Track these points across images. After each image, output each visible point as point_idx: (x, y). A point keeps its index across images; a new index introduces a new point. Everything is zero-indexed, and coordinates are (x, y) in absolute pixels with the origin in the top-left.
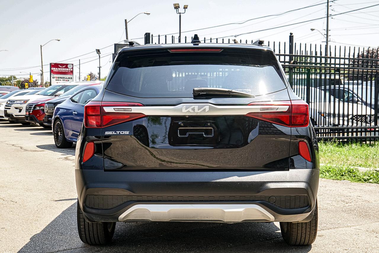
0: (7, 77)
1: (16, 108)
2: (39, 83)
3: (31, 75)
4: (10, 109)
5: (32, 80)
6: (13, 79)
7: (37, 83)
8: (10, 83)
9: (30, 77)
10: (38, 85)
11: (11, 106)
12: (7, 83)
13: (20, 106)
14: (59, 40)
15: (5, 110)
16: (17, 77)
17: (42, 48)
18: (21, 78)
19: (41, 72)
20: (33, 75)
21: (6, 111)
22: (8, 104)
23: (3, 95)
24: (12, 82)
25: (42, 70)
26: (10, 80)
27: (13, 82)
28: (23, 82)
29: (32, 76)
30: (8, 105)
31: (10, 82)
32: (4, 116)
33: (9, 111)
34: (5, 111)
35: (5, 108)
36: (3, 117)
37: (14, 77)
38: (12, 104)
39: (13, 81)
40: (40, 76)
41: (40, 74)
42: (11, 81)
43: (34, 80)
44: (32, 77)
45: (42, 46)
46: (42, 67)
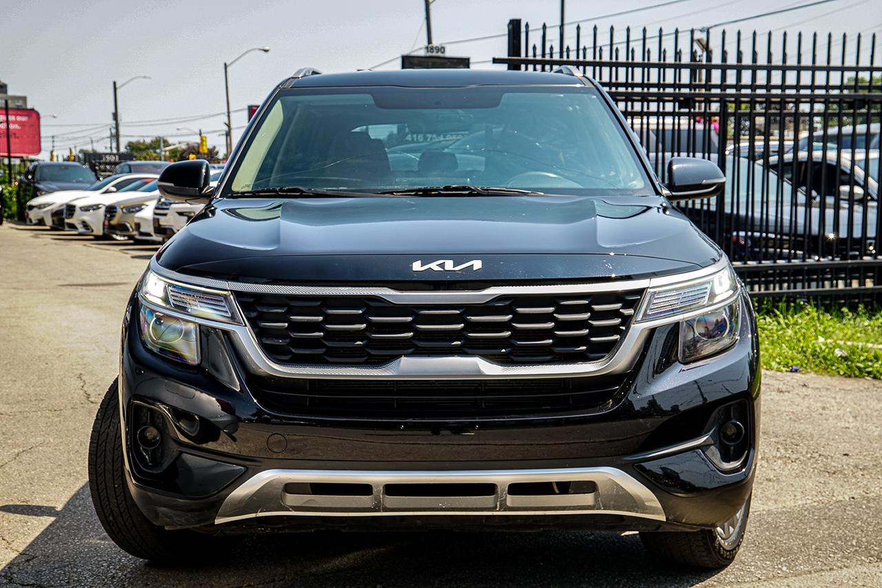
0: (148, 141)
1: (181, 214)
2: (221, 156)
3: (203, 135)
4: (165, 215)
5: (205, 148)
6: (162, 145)
7: (217, 153)
8: (154, 155)
9: (202, 140)
10: (218, 159)
11: (168, 209)
12: (148, 154)
13: (189, 208)
14: (266, 51)
15: (154, 219)
16: (170, 141)
17: (229, 69)
18: (180, 143)
19: (226, 128)
20: (208, 136)
21: (158, 220)
22: (162, 205)
23: (146, 183)
24: (160, 153)
25: (227, 122)
26: (154, 148)
27: (163, 153)
28: (184, 151)
29: (206, 137)
30: (160, 207)
31: (155, 152)
32: (152, 233)
33: (164, 221)
34: (156, 221)
35: (155, 214)
36: (149, 235)
37: (165, 142)
38: (171, 204)
39: (163, 149)
40: (224, 137)
41: (224, 133)
42: (158, 151)
43: (210, 147)
44: (204, 139)
45: (227, 64)
46: (229, 116)
